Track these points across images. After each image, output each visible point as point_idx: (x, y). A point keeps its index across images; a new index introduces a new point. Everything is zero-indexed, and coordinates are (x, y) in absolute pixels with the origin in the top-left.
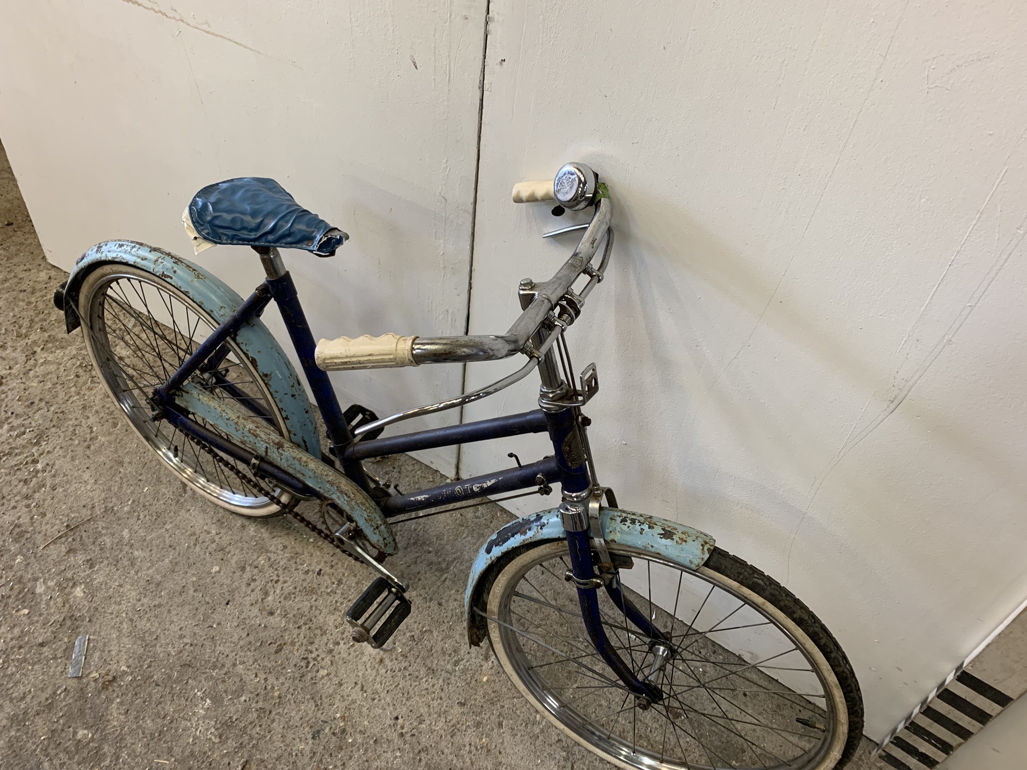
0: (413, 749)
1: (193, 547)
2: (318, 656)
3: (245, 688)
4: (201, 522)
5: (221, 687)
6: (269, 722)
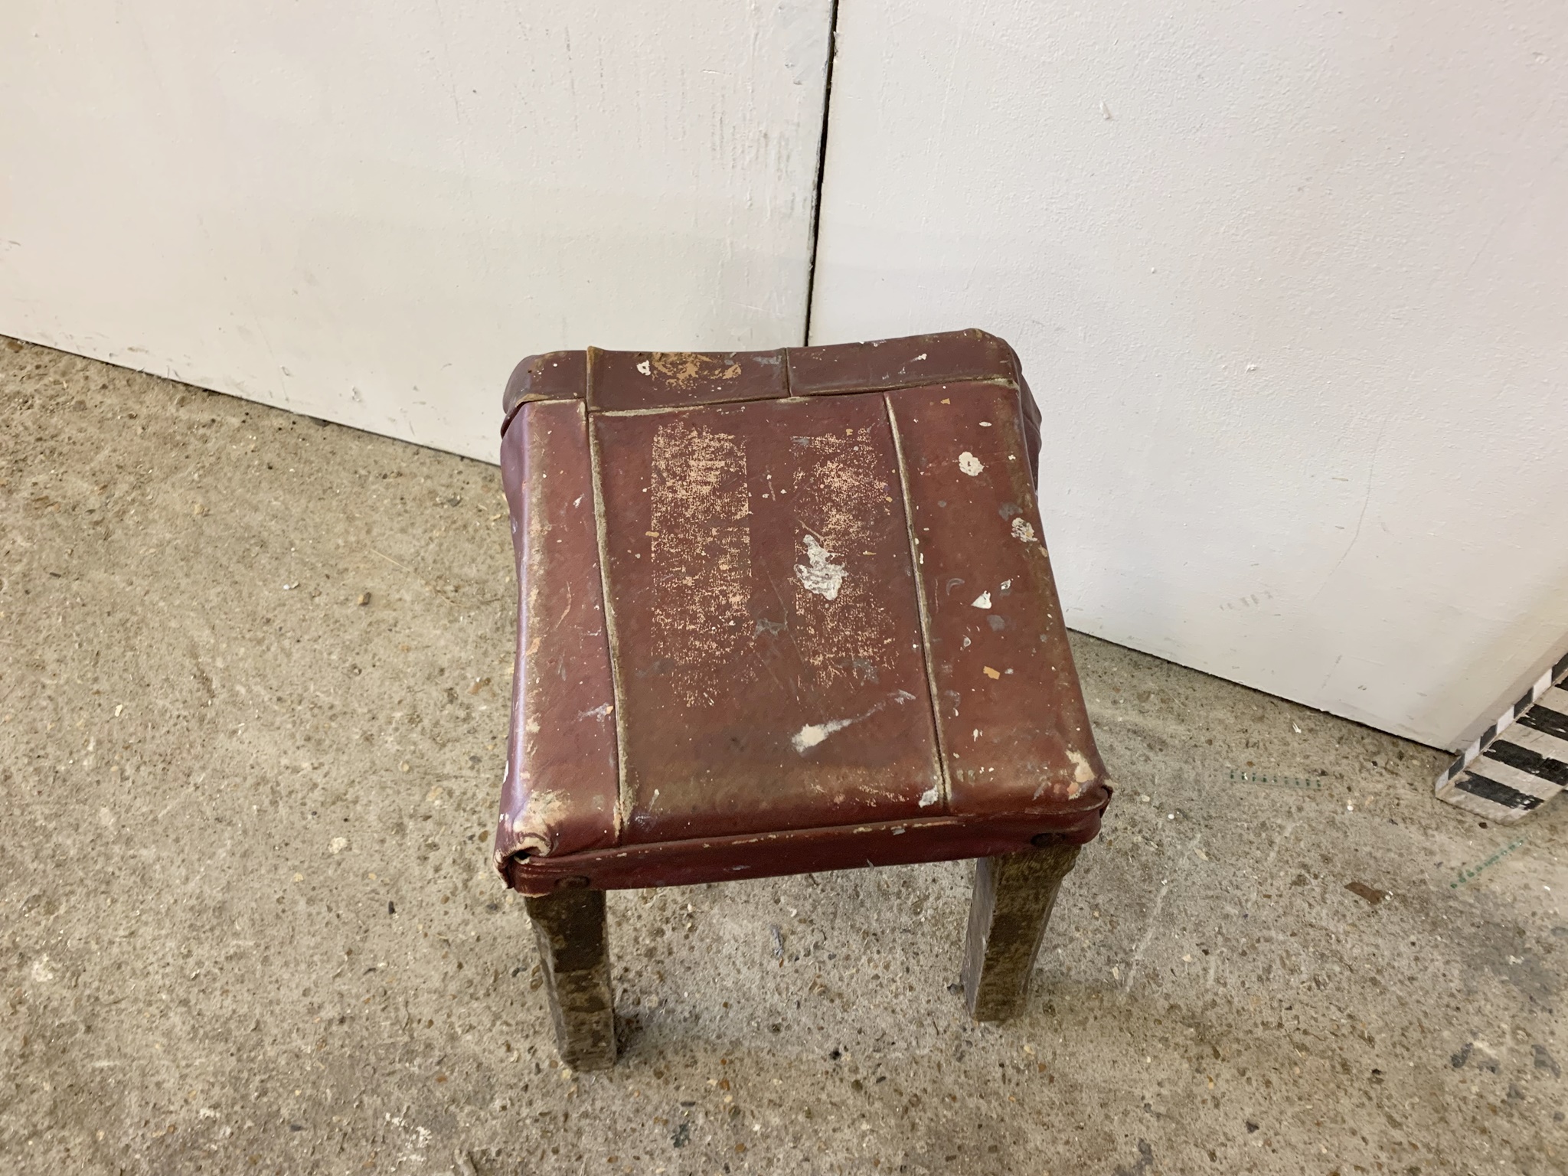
0: (893, 1108)
1: (271, 809)
2: (626, 970)
3: (493, 1081)
4: (272, 750)
5: (440, 1093)
6: (570, 1136)
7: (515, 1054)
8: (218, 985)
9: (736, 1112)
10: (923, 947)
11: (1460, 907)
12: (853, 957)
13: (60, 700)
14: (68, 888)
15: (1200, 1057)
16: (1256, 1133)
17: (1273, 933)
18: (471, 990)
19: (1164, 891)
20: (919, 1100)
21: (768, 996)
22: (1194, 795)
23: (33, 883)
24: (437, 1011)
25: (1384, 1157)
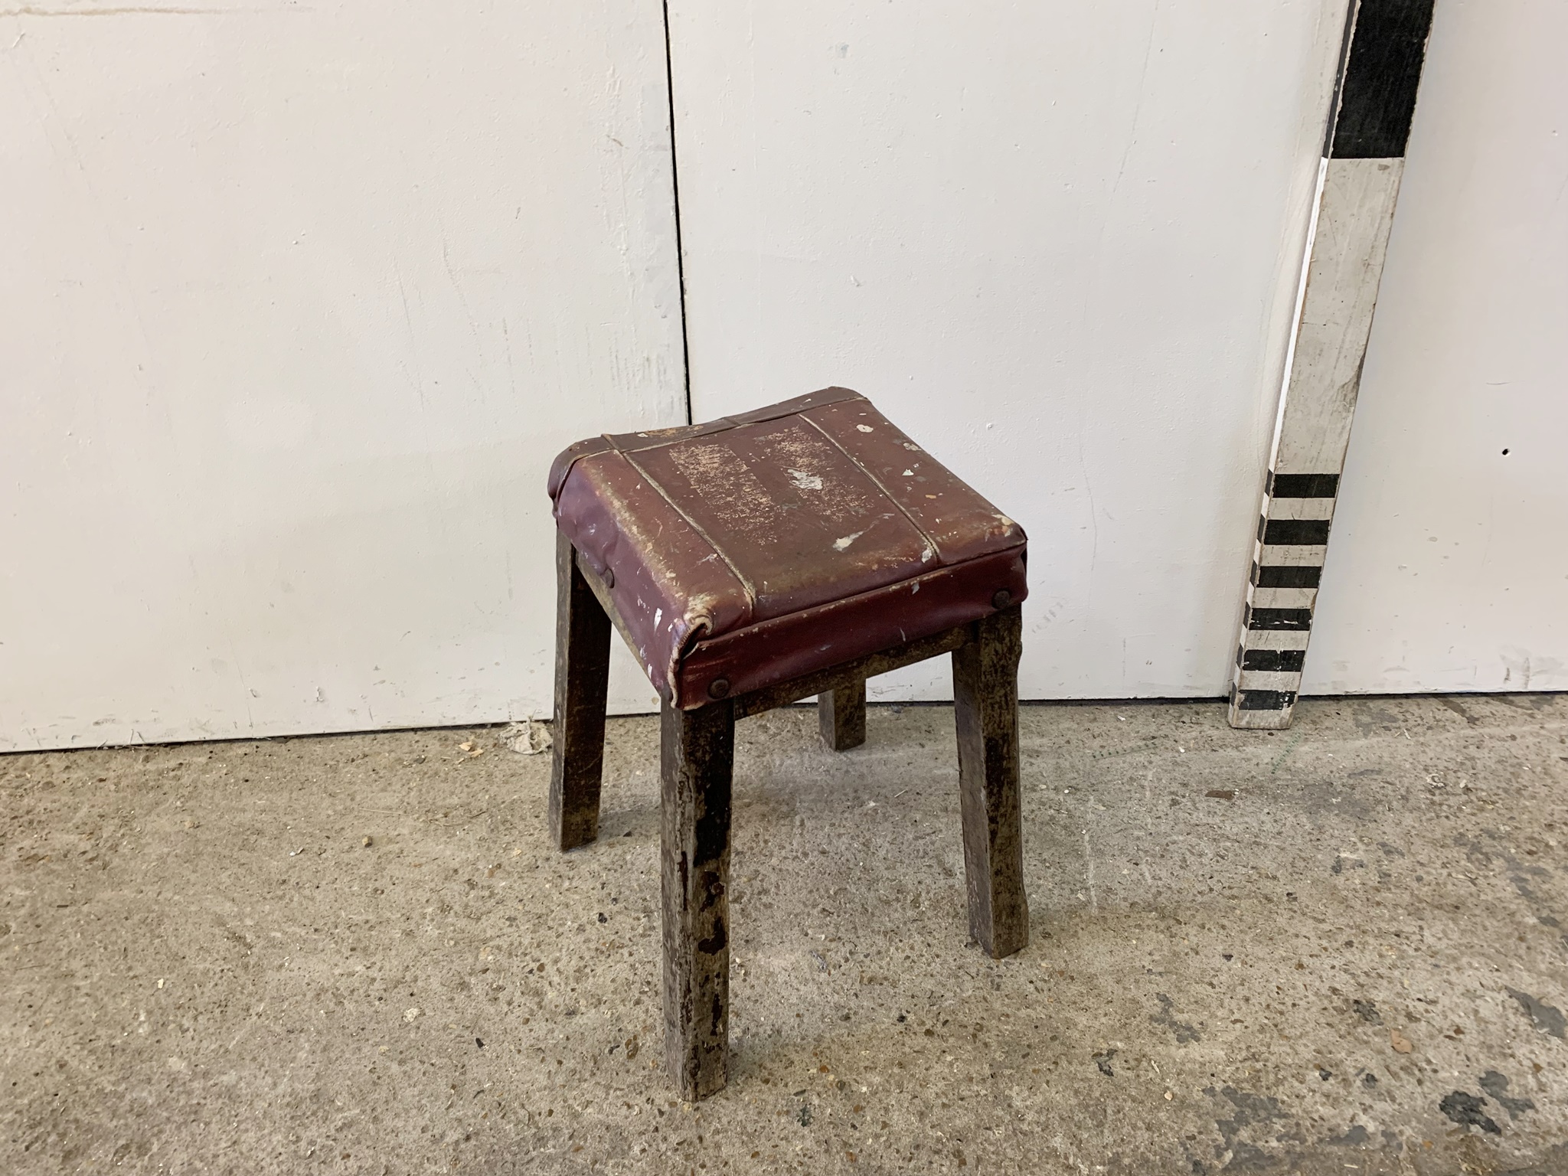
0: (964, 1038)
1: (338, 1009)
4: (323, 967)
5: (581, 1160)
7: (637, 1109)
8: (337, 1152)
9: (842, 1085)
10: (933, 927)
11: (1285, 783)
12: (883, 950)
13: (98, 993)
14: (156, 1130)
15: (1168, 928)
16: (1233, 960)
17: (1175, 838)
18: (578, 1076)
19: (1087, 838)
20: (982, 1027)
21: (830, 998)
22: (1075, 775)
23: (117, 1137)
24: (552, 1102)
25: (1325, 943)
